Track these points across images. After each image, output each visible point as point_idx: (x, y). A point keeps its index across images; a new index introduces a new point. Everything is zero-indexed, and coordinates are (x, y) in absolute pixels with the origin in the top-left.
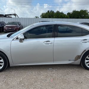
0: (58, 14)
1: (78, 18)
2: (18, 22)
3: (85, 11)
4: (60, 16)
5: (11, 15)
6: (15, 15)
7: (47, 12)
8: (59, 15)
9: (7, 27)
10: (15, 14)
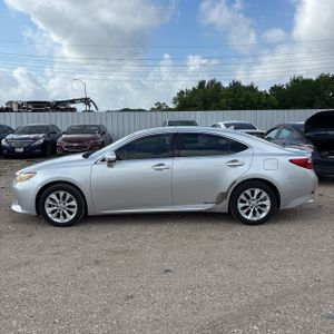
0: (235, 93)
2: (98, 124)
4: (242, 99)
5: (73, 101)
6: (87, 101)
7: (196, 85)
8: (239, 96)
9: (65, 140)
10: (86, 99)
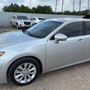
0: (23, 8)
1: (43, 13)
3: (49, 7)
4: (25, 11)
7: (10, 5)
